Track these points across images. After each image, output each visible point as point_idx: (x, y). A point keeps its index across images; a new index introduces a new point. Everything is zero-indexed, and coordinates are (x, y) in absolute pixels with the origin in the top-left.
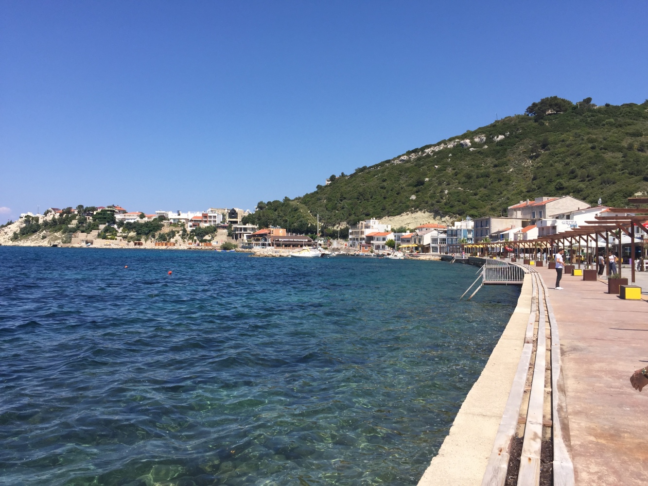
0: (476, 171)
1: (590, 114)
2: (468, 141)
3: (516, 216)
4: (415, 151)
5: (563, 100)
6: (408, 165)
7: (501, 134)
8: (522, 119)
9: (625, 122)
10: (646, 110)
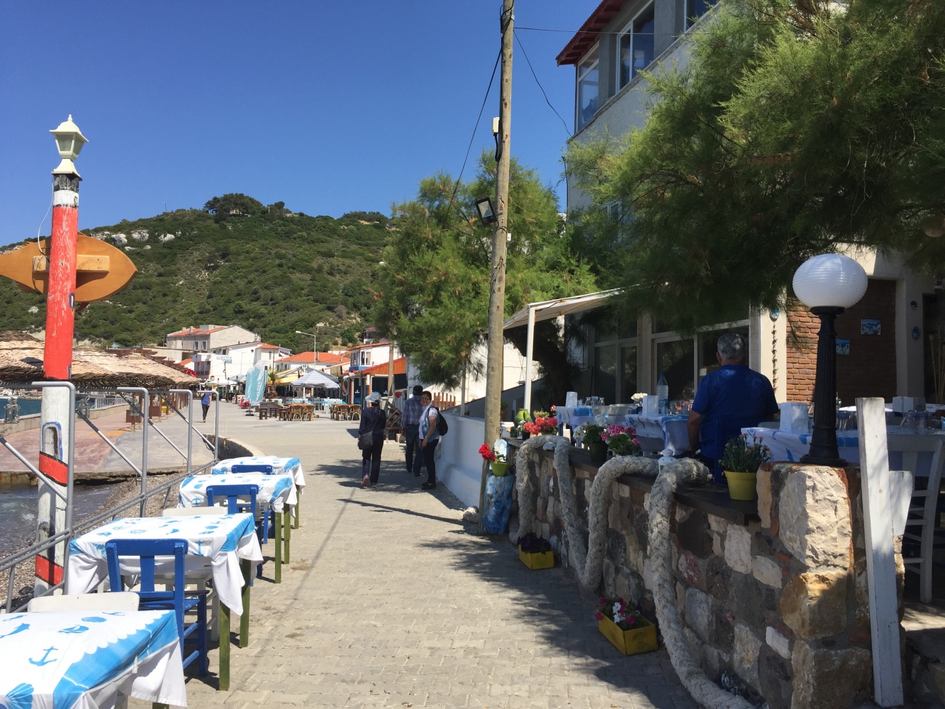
2: (122, 236)
3: (176, 346)
7: (169, 233)
9: (319, 238)
10: (342, 227)
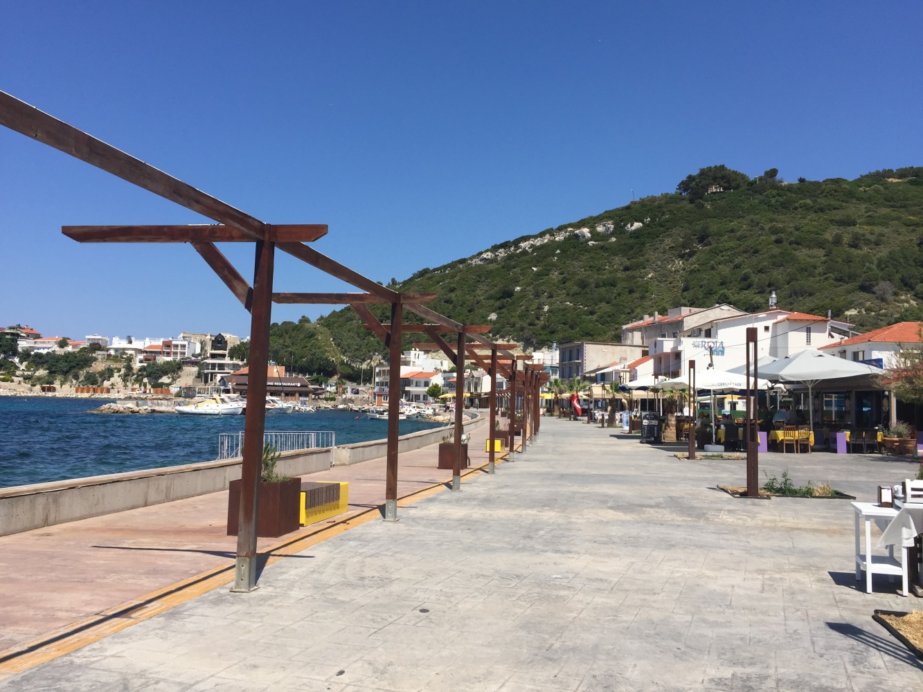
0: (596, 276)
1: (774, 192)
2: (586, 231)
3: (632, 340)
4: (505, 245)
5: (735, 173)
6: (492, 266)
7: (637, 221)
8: (670, 199)
9: (829, 205)
10: (861, 189)
